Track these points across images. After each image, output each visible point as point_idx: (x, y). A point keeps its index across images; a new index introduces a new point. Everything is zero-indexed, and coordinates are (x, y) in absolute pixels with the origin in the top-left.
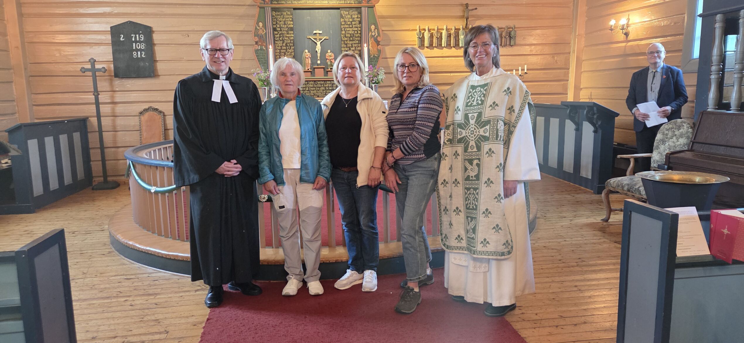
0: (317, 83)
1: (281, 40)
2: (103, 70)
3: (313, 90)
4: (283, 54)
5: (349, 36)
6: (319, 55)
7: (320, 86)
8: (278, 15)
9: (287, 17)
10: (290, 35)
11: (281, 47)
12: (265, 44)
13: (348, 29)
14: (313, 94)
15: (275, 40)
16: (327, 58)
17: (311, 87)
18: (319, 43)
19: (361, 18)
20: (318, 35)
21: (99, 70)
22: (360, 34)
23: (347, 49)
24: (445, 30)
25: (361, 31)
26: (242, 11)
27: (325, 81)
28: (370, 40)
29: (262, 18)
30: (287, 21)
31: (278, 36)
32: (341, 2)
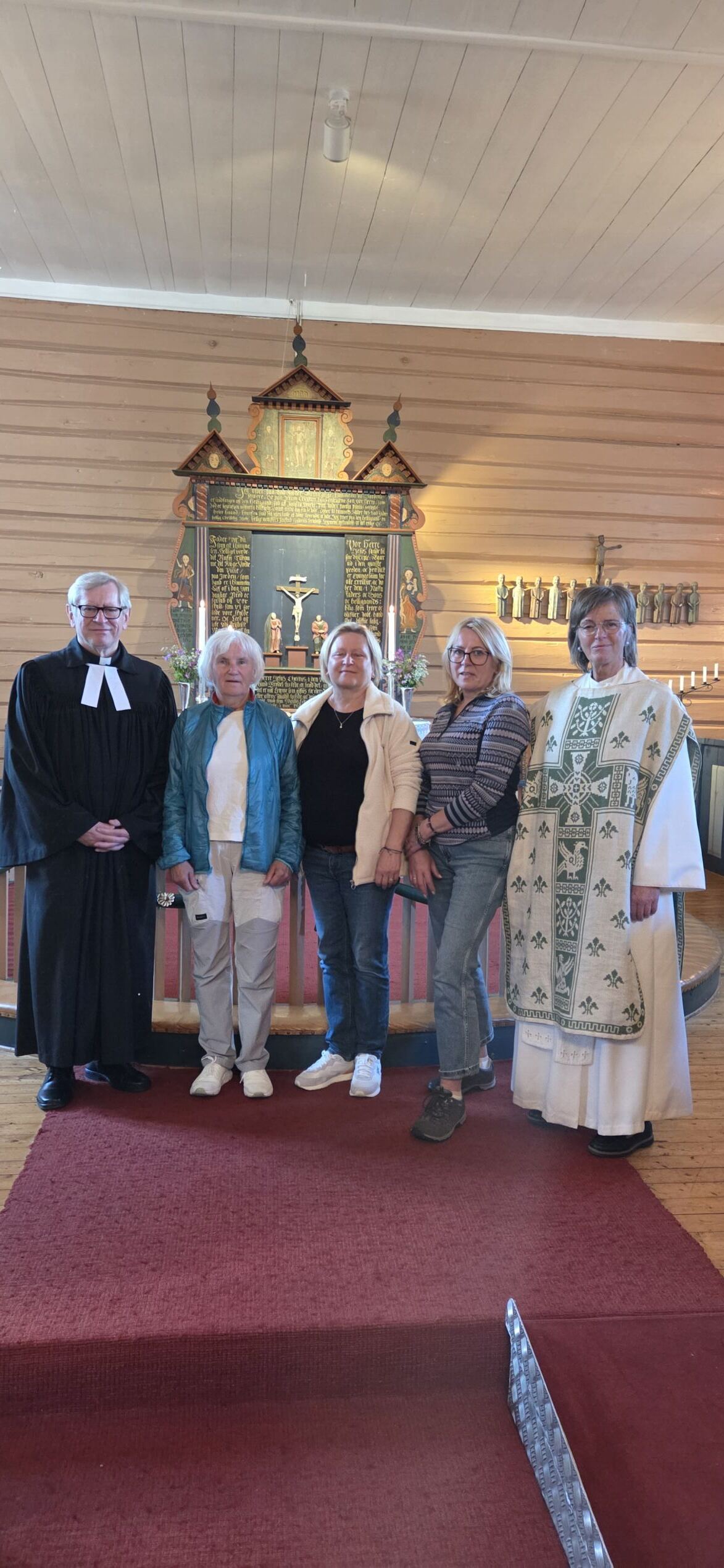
0: (291, 679)
1: (223, 592)
3: (283, 694)
4: (227, 619)
5: (360, 588)
6: (297, 624)
7: (297, 685)
8: (221, 543)
9: (239, 546)
10: (241, 583)
11: (223, 604)
12: (192, 599)
13: (359, 576)
14: (281, 702)
15: (212, 591)
16: (313, 630)
17: (278, 688)
18: (298, 601)
19: (386, 555)
20: (298, 584)
22: (383, 586)
23: (354, 615)
24: (555, 585)
25: (384, 580)
26: (149, 531)
27: (307, 676)
28: (401, 600)
29: (188, 547)
30: (238, 555)
31: (220, 583)
32: (348, 523)
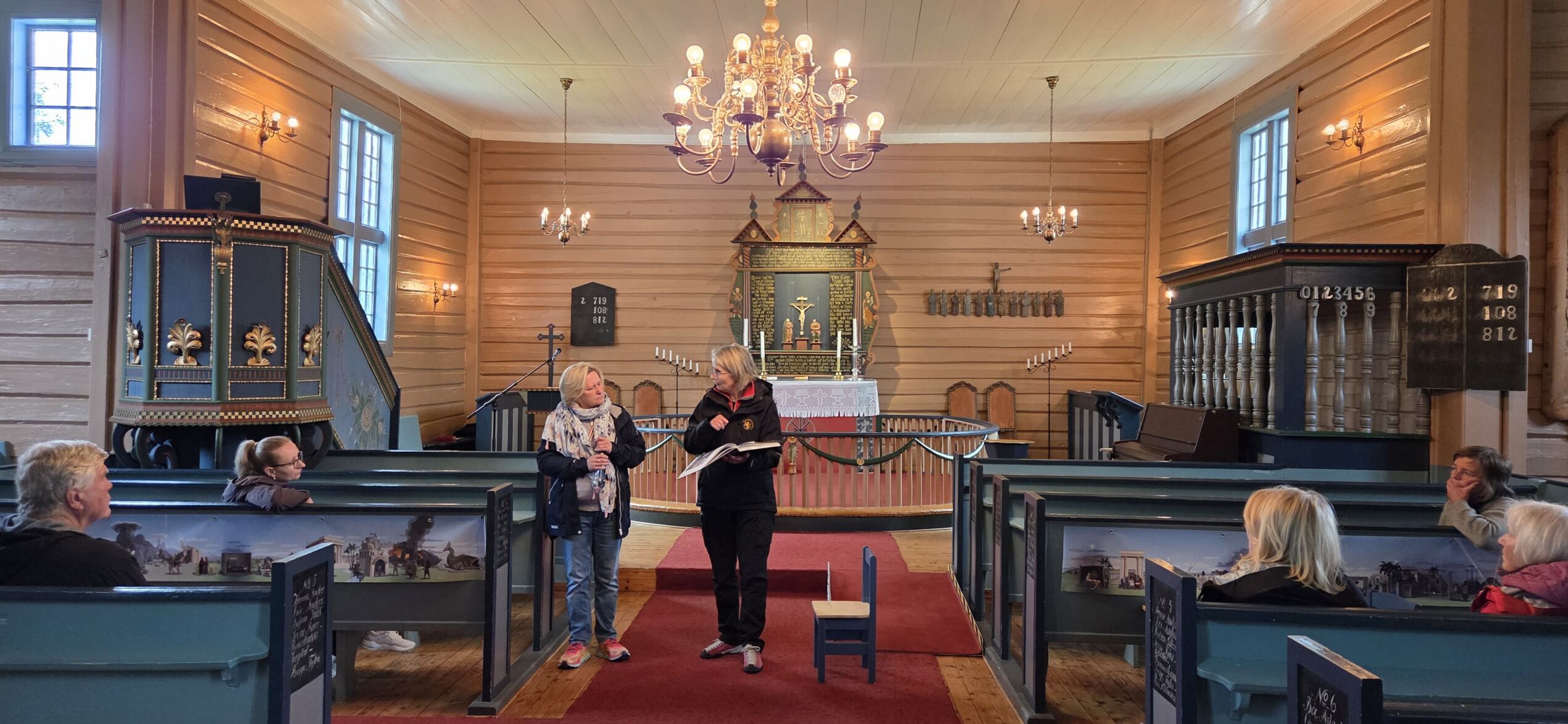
0: (798, 357)
1: (759, 308)
2: (561, 337)
3: (794, 366)
4: (761, 323)
5: (839, 303)
6: (802, 325)
7: (802, 361)
8: (758, 280)
9: (768, 281)
10: (770, 302)
11: (759, 315)
12: (741, 312)
13: (838, 296)
14: (793, 370)
15: (752, 307)
16: (812, 328)
17: (791, 362)
18: (802, 311)
19: (854, 283)
20: (802, 302)
21: (557, 337)
22: (853, 301)
23: (836, 319)
24: (968, 294)
25: (853, 298)
26: (717, 271)
27: (808, 355)
28: (864, 309)
29: (739, 283)
30: (768, 286)
31: (757, 302)
32: (832, 265)
